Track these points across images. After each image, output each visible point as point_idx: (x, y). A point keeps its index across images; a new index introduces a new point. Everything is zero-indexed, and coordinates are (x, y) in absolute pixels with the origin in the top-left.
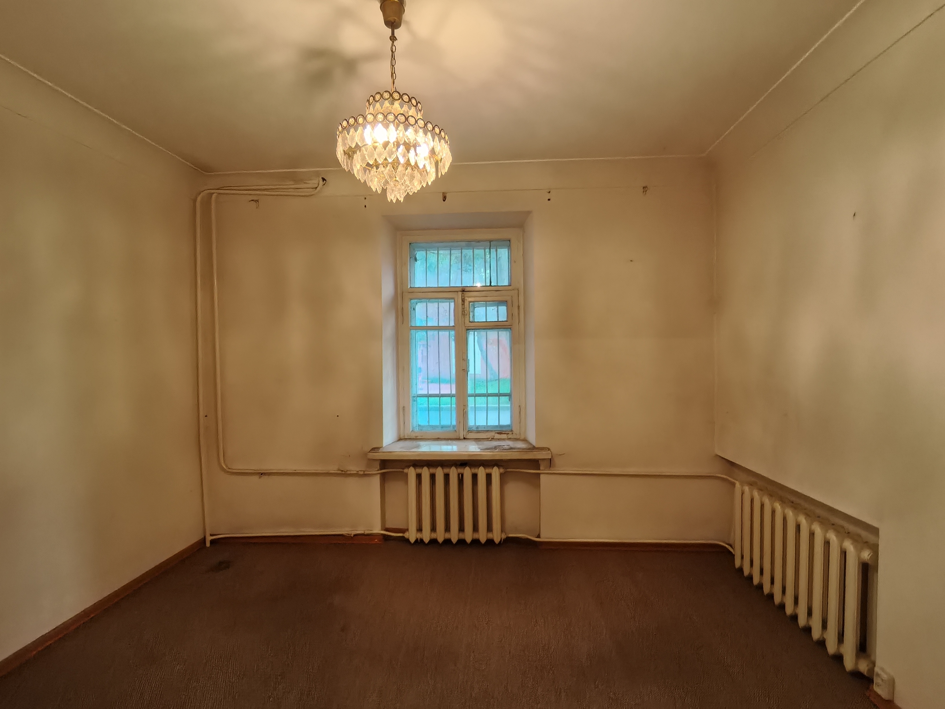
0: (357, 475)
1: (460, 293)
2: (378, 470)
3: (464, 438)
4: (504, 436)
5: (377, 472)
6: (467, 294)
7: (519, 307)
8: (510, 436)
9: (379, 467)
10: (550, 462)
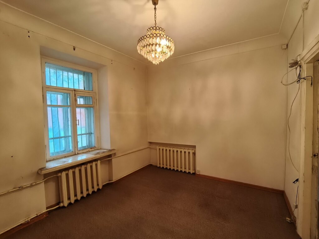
0: (32, 186)
1: (74, 92)
2: (43, 180)
3: (78, 154)
4: (93, 149)
5: (43, 181)
6: (76, 92)
7: (96, 100)
8: (95, 149)
9: (43, 178)
10: (115, 154)
